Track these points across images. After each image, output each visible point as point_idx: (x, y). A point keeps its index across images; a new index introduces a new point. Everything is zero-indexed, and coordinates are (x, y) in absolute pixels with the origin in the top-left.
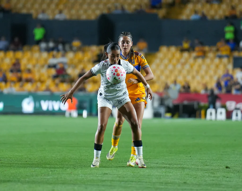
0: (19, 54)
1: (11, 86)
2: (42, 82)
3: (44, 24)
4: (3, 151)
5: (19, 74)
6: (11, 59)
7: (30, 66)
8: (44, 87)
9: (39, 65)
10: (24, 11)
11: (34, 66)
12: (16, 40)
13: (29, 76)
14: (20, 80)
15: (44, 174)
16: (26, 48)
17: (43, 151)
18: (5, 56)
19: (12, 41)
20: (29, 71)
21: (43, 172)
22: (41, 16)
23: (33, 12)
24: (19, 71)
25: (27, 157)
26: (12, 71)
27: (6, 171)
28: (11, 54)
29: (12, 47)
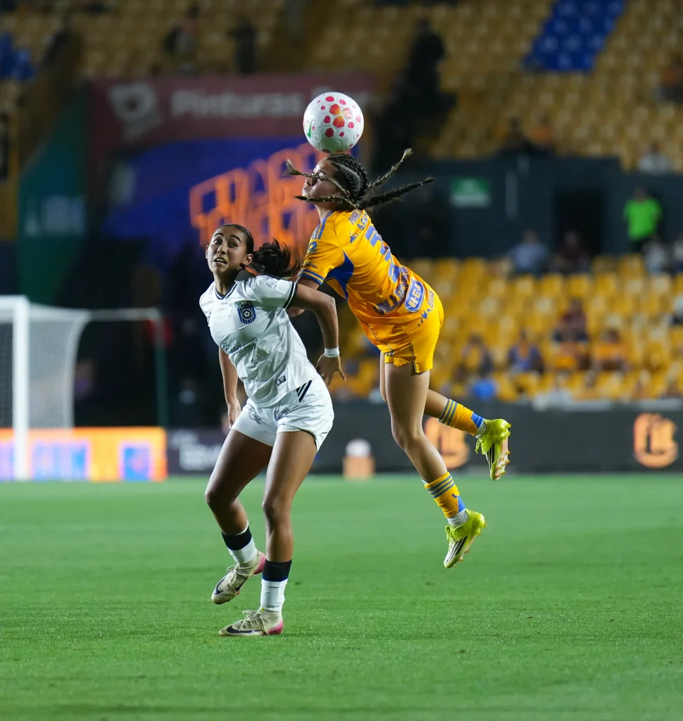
0: (581, 285)
1: (557, 386)
2: (654, 369)
3: (656, 188)
4: (537, 589)
5: (582, 347)
6: (556, 301)
7: (615, 321)
8: (660, 387)
9: (644, 317)
10: (595, 150)
11: (629, 320)
12: (572, 239)
13: (613, 352)
14: (585, 364)
15: (669, 660)
16: (600, 263)
17: (663, 586)
18: (538, 290)
19: (557, 244)
20: (614, 336)
21: (666, 652)
22: (647, 164)
23: (623, 151)
24: (582, 336)
25: (614, 607)
26: (559, 338)
27: (549, 652)
28: (554, 284)
29: (559, 261)
